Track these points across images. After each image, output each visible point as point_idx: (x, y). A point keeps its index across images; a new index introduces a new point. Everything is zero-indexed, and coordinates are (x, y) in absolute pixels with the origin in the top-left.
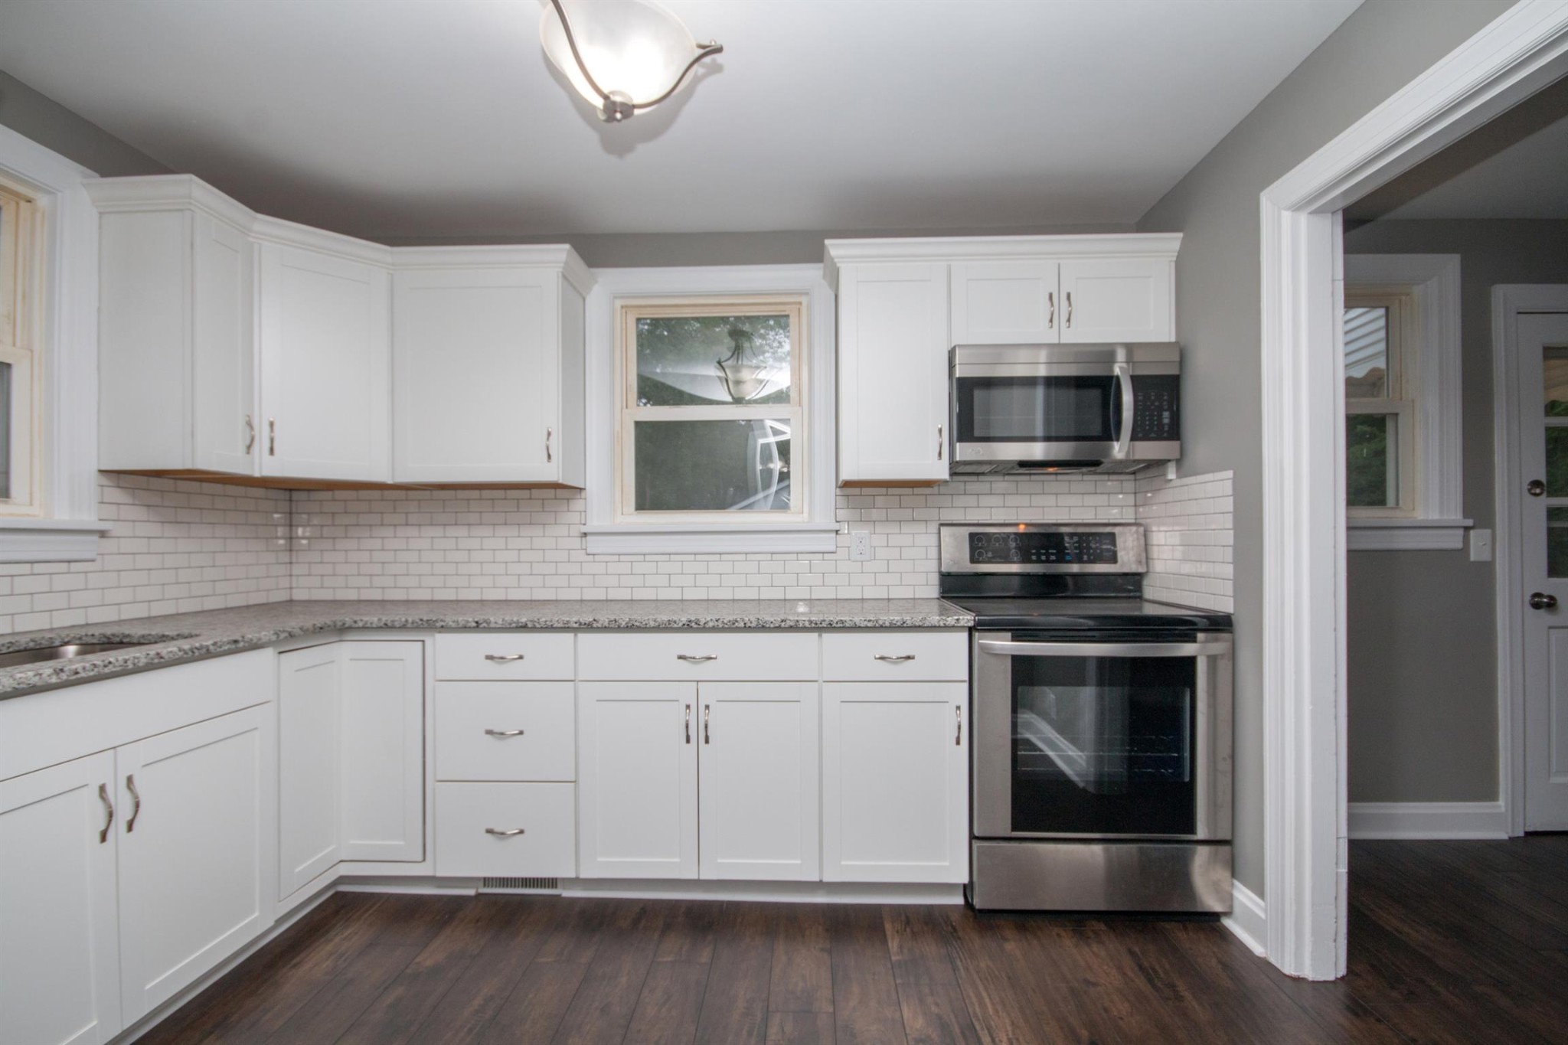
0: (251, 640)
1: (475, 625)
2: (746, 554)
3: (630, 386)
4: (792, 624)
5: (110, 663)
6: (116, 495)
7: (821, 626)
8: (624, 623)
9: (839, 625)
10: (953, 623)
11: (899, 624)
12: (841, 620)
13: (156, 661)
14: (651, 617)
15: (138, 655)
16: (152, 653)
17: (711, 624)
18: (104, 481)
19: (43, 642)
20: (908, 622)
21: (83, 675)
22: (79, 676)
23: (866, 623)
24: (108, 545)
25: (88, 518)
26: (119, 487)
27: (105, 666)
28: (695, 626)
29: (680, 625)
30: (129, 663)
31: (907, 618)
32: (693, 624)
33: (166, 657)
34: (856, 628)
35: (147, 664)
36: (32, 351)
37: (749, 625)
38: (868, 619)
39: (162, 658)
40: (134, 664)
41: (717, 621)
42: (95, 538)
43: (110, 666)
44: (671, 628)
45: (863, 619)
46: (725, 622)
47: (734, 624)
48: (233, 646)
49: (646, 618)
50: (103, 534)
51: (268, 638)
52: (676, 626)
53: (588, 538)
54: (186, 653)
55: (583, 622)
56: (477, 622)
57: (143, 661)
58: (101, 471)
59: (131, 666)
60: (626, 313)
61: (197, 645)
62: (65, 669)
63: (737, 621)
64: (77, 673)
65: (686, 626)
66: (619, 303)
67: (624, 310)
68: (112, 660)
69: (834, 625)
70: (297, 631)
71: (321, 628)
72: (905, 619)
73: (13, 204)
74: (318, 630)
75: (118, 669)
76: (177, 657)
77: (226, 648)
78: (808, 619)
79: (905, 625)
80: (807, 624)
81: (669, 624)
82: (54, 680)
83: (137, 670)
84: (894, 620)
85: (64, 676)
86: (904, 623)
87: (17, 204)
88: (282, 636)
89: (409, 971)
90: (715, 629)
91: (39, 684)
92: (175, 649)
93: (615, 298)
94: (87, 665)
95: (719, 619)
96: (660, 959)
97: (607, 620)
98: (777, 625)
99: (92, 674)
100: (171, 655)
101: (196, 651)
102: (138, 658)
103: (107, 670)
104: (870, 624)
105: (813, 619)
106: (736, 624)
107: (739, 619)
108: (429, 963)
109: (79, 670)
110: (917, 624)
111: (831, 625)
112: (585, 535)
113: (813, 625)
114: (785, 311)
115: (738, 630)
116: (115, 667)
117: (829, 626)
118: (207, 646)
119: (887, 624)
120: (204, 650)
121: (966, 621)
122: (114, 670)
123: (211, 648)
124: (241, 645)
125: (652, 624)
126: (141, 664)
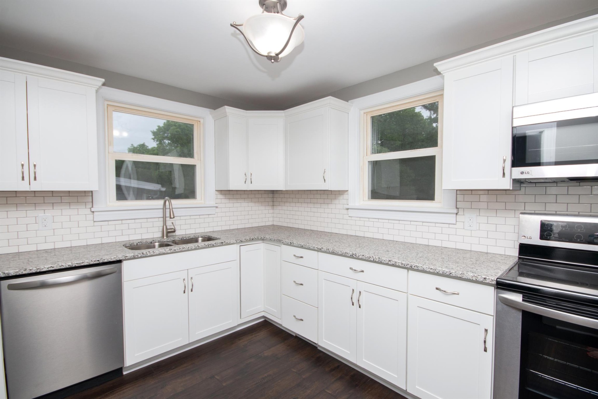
0: (227, 242)
1: (290, 243)
2: (411, 221)
3: (368, 146)
4: (394, 263)
5: (184, 248)
6: (220, 196)
7: (406, 266)
8: (331, 251)
9: (415, 268)
10: (482, 280)
11: (447, 273)
12: (417, 266)
13: (197, 248)
14: (340, 250)
15: (192, 246)
16: (196, 245)
17: (361, 257)
18: (217, 193)
19: (197, 236)
20: (453, 273)
21: (177, 251)
22: (176, 251)
23: (429, 269)
24: (218, 210)
25: (212, 203)
26: (221, 194)
27: (183, 249)
28: (355, 257)
29: (350, 255)
30: (189, 248)
31: (453, 271)
32: (354, 256)
33: (200, 247)
34: (424, 271)
35: (195, 248)
36: (201, 160)
37: (375, 260)
38: (430, 268)
39: (199, 247)
40: (191, 249)
41: (363, 256)
42: (215, 208)
43: (184, 249)
44: (346, 256)
45: (428, 267)
46: (366, 257)
47: (369, 258)
48: (221, 244)
49: (338, 250)
50: (217, 207)
51: (233, 242)
52: (348, 255)
53: (349, 210)
54: (206, 246)
55: (319, 248)
56: (291, 243)
57: (194, 248)
58: (216, 190)
59: (190, 249)
60: (367, 115)
61: (210, 244)
62: (172, 249)
63: (370, 258)
64: (175, 250)
65: (351, 256)
66: (362, 112)
67: (366, 114)
68: (185, 247)
69: (413, 267)
70: (244, 240)
71: (253, 239)
72: (451, 271)
73: (197, 123)
74: (251, 240)
75: (186, 249)
76: (203, 247)
77: (219, 245)
78: (401, 262)
79: (451, 275)
80: (400, 265)
81: (346, 254)
82: (169, 252)
83: (192, 250)
84: (445, 271)
85: (172, 251)
86: (451, 273)
87: (198, 123)
88: (238, 241)
89: (260, 354)
90: (361, 259)
91: (165, 253)
92: (203, 245)
93: (361, 110)
94: (178, 248)
95: (364, 255)
96: (327, 391)
97: (326, 249)
98: (387, 262)
99: (179, 250)
100: (202, 246)
101: (209, 245)
102: (192, 247)
103: (183, 250)
104: (431, 271)
105: (403, 262)
106: (370, 259)
107: (371, 257)
108: (266, 354)
109: (176, 249)
110: (459, 276)
111: (412, 267)
112: (348, 209)
113: (403, 266)
114: (436, 100)
115: (371, 261)
116: (185, 249)
117: (411, 267)
118: (213, 244)
119: (441, 272)
120: (212, 245)
121: (490, 280)
122: (185, 250)
123: (214, 244)
124: (224, 244)
125: (340, 253)
126: (193, 248)
